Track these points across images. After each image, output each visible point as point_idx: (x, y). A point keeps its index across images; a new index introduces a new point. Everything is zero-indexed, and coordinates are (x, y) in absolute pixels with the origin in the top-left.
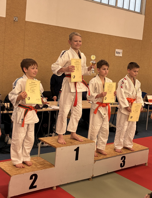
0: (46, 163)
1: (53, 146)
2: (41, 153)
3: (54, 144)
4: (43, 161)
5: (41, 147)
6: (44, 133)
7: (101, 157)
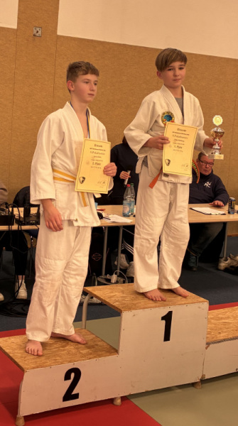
1: (114, 306)
6: (94, 274)
7: (222, 335)
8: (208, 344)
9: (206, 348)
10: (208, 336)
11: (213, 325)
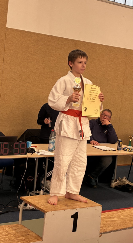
0: (30, 233)
1: (40, 209)
2: (23, 219)
3: (43, 207)
4: (25, 231)
5: (23, 210)
6: (28, 190)
7: (110, 228)
8: (101, 234)
9: (100, 237)
10: (101, 228)
11: (105, 222)
